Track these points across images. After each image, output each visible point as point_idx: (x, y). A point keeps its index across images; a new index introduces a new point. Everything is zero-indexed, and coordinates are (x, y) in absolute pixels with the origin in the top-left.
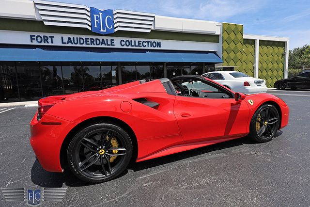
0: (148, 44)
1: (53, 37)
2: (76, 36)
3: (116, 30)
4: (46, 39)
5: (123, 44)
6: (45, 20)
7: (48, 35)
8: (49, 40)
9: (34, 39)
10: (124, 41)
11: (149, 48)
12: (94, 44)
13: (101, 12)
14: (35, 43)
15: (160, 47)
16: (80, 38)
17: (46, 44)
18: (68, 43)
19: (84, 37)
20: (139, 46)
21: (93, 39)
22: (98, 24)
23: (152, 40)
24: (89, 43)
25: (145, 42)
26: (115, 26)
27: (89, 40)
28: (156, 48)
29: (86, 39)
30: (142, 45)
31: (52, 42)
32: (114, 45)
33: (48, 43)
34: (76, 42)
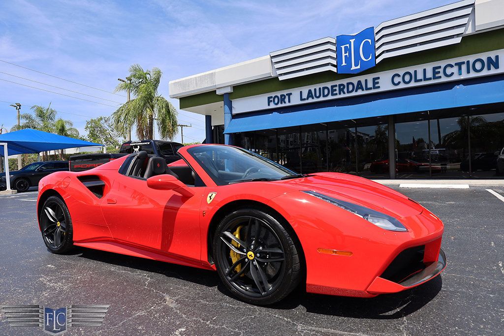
0: (460, 69)
1: (291, 94)
2: (317, 86)
4: (282, 99)
5: (396, 82)
6: (281, 75)
7: (285, 92)
8: (287, 100)
9: (271, 101)
10: (399, 76)
11: (462, 77)
12: (344, 93)
13: (352, 37)
14: (272, 106)
15: (497, 67)
16: (324, 88)
17: (283, 105)
18: (307, 99)
19: (329, 85)
20: (435, 78)
21: (343, 85)
22: (348, 59)
23: (472, 58)
24: (337, 92)
25: (451, 66)
26: (377, 53)
27: (337, 88)
28: (485, 73)
29: (332, 87)
30: (441, 74)
31: (289, 102)
32: (379, 87)
33: (285, 103)
34: (318, 95)
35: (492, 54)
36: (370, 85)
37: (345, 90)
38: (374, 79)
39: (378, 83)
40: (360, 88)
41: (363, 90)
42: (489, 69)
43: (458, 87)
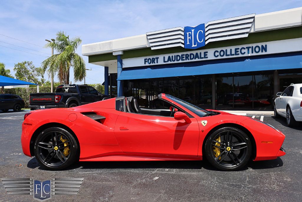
0: (248, 50)
1: (158, 58)
2: (174, 55)
3: (207, 43)
4: (153, 61)
5: (216, 55)
6: (152, 47)
7: (155, 57)
8: (156, 61)
9: (146, 61)
10: (218, 52)
11: (249, 55)
12: (188, 59)
13: (193, 28)
14: (147, 64)
15: (266, 51)
16: (177, 56)
17: (154, 64)
18: (168, 61)
19: (180, 54)
20: (236, 54)
21: (188, 55)
22: (190, 41)
23: (254, 45)
24: (185, 58)
25: (244, 49)
26: (206, 38)
27: (185, 56)
28: (260, 53)
29: (182, 55)
30: (239, 53)
31: (157, 62)
32: (207, 57)
33: (155, 63)
34: (174, 59)
35: (264, 44)
36: (203, 56)
37: (189, 58)
38: (205, 53)
39: (207, 55)
40: (197, 57)
41: (199, 58)
42: (262, 52)
43: (247, 60)
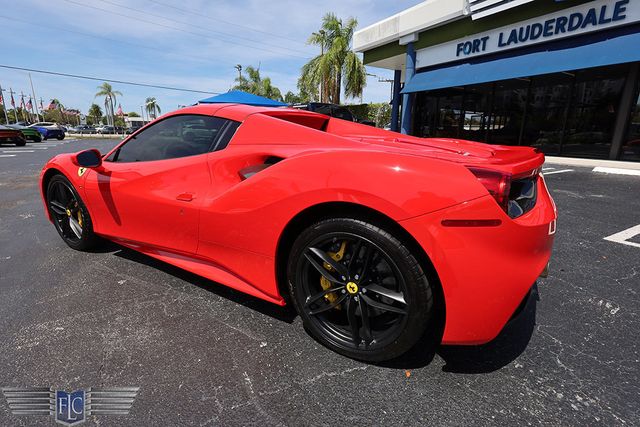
1: (488, 38)
2: (525, 24)
4: (475, 47)
6: (475, 12)
7: (479, 36)
8: (481, 47)
9: (461, 50)
12: (564, 31)
14: (462, 56)
16: (535, 26)
17: (476, 54)
18: (509, 43)
19: (543, 20)
21: (565, 19)
24: (553, 30)
27: (554, 25)
29: (547, 23)
31: (484, 49)
32: (624, 17)
33: (478, 51)
34: (524, 37)
36: (609, 15)
37: (566, 27)
38: (618, 4)
39: (624, 9)
40: (590, 22)
41: (595, 24)
